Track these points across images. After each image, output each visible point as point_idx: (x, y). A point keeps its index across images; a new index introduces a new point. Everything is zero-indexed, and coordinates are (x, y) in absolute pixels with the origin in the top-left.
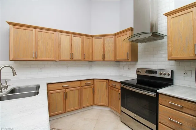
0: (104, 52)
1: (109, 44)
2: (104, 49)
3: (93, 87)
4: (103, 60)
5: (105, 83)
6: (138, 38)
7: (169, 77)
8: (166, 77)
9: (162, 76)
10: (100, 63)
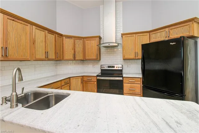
0: (75, 52)
1: (79, 45)
2: (75, 50)
3: (69, 85)
4: (74, 59)
5: (80, 79)
6: (109, 45)
7: (121, 69)
8: (120, 69)
9: (118, 69)
10: (71, 62)
